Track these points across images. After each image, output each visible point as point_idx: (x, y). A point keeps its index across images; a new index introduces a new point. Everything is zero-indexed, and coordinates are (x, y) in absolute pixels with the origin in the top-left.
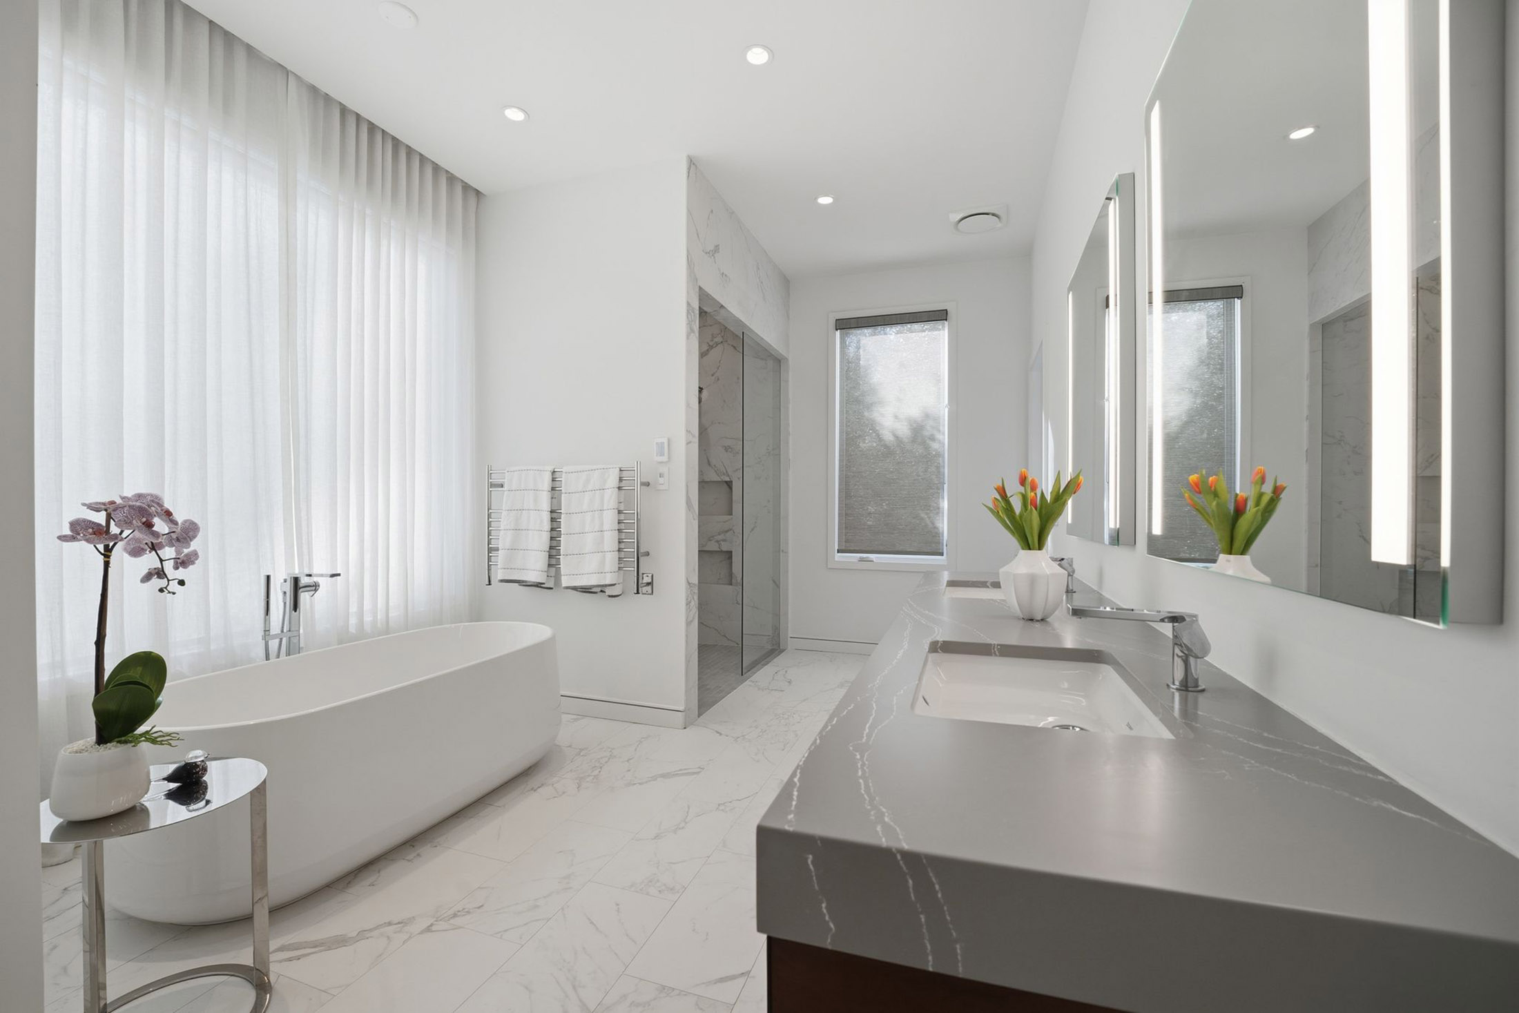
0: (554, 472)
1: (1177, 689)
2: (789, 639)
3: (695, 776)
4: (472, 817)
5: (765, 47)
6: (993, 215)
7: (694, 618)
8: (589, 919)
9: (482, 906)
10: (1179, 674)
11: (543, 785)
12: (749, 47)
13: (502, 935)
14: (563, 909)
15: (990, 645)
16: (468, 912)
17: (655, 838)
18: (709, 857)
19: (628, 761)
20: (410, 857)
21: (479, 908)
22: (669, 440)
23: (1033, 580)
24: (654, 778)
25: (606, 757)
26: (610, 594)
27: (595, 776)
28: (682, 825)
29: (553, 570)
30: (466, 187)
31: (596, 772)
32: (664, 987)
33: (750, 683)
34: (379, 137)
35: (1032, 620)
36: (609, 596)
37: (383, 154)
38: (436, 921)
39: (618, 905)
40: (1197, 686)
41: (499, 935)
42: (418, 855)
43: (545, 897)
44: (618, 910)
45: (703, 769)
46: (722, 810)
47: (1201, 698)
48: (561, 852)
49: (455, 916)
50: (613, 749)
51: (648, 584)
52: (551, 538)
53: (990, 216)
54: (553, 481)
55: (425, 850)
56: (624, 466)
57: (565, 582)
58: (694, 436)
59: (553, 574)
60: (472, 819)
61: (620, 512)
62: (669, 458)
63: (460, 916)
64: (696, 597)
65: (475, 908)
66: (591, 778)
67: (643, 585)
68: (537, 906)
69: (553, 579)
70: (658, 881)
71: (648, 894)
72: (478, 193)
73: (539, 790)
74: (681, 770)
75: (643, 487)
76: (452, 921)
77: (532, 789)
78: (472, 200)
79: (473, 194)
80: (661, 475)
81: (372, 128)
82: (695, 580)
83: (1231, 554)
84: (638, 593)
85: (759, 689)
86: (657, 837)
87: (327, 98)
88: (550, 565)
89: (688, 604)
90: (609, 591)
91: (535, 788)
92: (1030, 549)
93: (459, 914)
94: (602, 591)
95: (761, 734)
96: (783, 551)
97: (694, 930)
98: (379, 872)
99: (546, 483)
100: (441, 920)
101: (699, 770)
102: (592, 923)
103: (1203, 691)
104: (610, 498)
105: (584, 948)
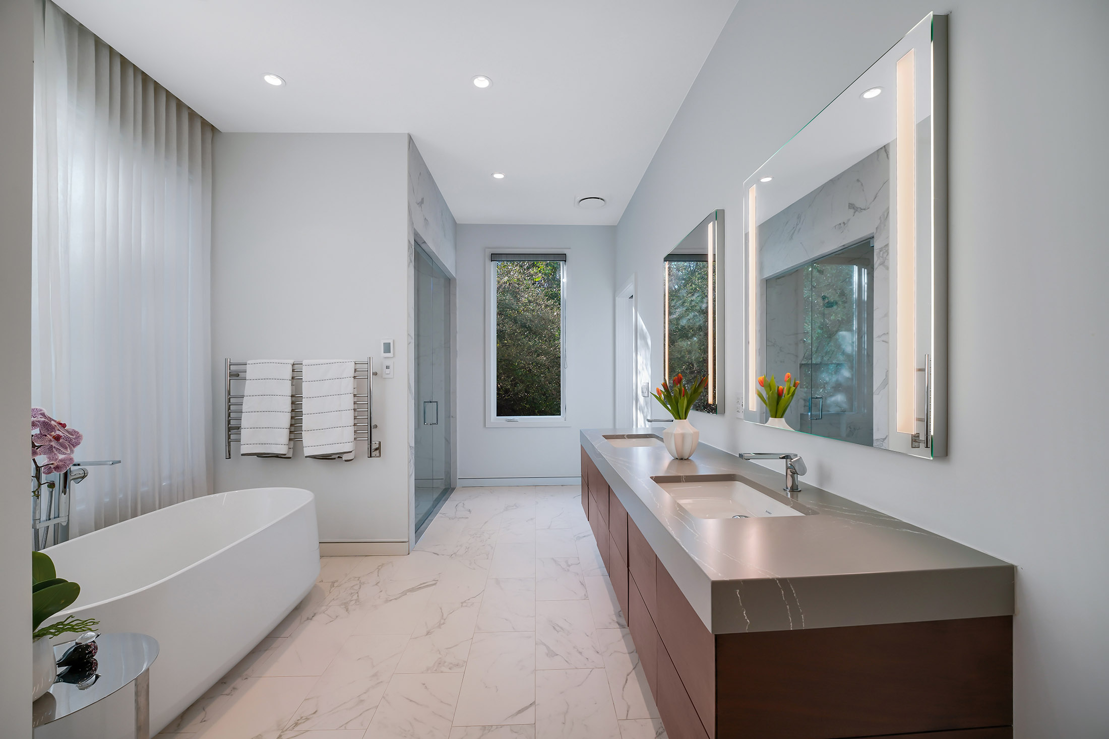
0: (294, 364)
1: (789, 491)
2: (458, 480)
3: (434, 586)
4: (266, 650)
5: (487, 77)
6: (602, 199)
7: (412, 473)
8: (408, 699)
9: (316, 712)
10: (790, 484)
11: (315, 614)
12: (476, 76)
13: (345, 727)
14: (383, 697)
15: (680, 476)
16: (307, 719)
17: (427, 635)
18: (472, 638)
19: (376, 584)
20: (228, 691)
21: (314, 713)
22: (394, 341)
23: (683, 436)
24: (404, 593)
25: (357, 584)
26: (346, 459)
27: (356, 600)
28: (442, 621)
29: (292, 443)
30: (205, 124)
31: (355, 597)
32: (484, 727)
33: (441, 515)
34: (131, 72)
35: (682, 459)
36: (346, 461)
37: (133, 88)
38: (282, 732)
39: (424, 684)
40: (797, 489)
41: (343, 727)
42: (234, 688)
43: (365, 693)
44: (426, 687)
45: (437, 580)
46: (466, 606)
47: (800, 495)
48: (359, 659)
49: (296, 724)
50: (359, 578)
51: (376, 449)
52: (292, 417)
53: (600, 200)
54: (293, 371)
55: (238, 683)
56: (358, 360)
57: (308, 452)
58: (412, 338)
59: (292, 447)
60: (268, 651)
61: (355, 395)
62: (394, 354)
63: (300, 723)
64: (413, 457)
65: (312, 714)
66: (354, 602)
67: (374, 450)
68: (362, 701)
69: (292, 450)
70: (445, 662)
71: (442, 672)
72: (213, 128)
73: (314, 618)
74: (421, 584)
75: (374, 376)
76: (296, 729)
77: (308, 619)
78: (209, 135)
79: (209, 129)
80: (388, 367)
81: (124, 62)
82: (413, 444)
83: (776, 417)
84: (371, 457)
85: (450, 519)
86: (428, 633)
87: (82, 30)
88: (290, 440)
89: (409, 462)
90: (345, 457)
91: (310, 617)
92: (680, 419)
93: (299, 722)
94: (339, 457)
95: (467, 550)
96: (452, 417)
97: (486, 687)
98: (204, 709)
99: (288, 374)
100: (286, 730)
101: (434, 582)
102: (411, 701)
103: (800, 491)
104: (348, 385)
105: (415, 719)
